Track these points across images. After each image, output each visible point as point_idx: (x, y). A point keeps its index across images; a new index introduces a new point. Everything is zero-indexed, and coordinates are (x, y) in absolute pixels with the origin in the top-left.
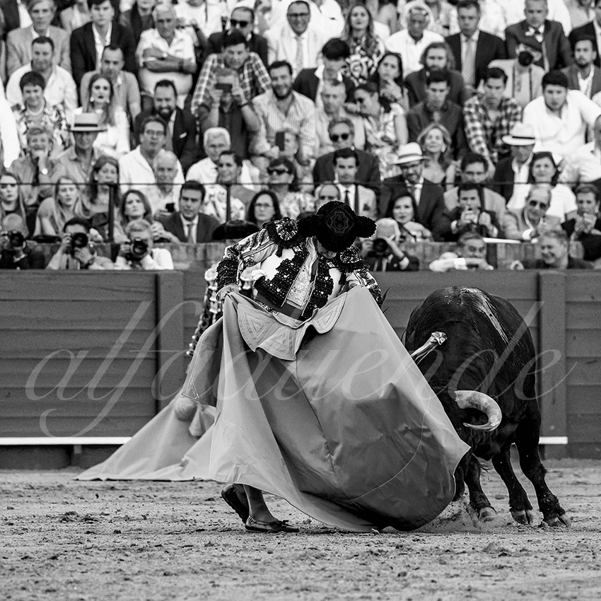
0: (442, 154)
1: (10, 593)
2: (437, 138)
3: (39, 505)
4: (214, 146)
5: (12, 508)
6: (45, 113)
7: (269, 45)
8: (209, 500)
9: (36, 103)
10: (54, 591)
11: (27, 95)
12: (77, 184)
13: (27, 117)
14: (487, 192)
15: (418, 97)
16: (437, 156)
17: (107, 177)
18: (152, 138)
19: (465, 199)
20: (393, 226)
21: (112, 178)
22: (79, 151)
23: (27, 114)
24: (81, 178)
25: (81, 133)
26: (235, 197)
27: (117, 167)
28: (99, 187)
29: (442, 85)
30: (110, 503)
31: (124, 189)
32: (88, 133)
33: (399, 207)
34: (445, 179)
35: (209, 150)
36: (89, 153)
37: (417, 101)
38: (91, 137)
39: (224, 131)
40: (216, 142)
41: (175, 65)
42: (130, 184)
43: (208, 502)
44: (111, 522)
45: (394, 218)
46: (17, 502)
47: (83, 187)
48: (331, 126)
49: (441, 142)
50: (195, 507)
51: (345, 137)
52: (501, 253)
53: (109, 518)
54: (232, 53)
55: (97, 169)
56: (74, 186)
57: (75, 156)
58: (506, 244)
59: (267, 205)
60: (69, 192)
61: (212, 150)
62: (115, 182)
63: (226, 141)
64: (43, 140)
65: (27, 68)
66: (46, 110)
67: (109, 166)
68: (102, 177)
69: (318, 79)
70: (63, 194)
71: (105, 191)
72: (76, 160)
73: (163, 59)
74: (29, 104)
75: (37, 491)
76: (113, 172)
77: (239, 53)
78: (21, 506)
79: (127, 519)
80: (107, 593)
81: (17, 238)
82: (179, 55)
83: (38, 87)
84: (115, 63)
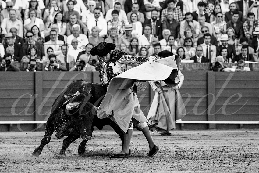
0: (233, 36)
1: (103, 167)
2: (231, 32)
3: (114, 141)
4: (166, 35)
5: (106, 142)
6: (118, 23)
7: (183, 3)
8: (165, 140)
9: (116, 19)
10: (116, 167)
11: (114, 17)
12: (126, 45)
13: (112, 24)
14: (249, 48)
15: (229, 19)
16: (231, 37)
17: (135, 43)
18: (147, 31)
19: (243, 51)
20: (222, 58)
21: (136, 43)
22: (127, 35)
23: (113, 23)
24: (128, 43)
25: (128, 31)
26: (174, 49)
27: (138, 40)
28: (133, 46)
29: (237, 15)
30: (135, 141)
31: (140, 47)
32: (130, 30)
33: (223, 52)
34: (234, 44)
35: (164, 36)
36: (130, 36)
37: (228, 20)
38: (131, 31)
39: (169, 31)
40: (166, 34)
41: (154, 8)
42: (142, 45)
43: (164, 141)
44: (135, 146)
45: (221, 55)
46: (108, 140)
47: (128, 46)
48: (202, 28)
49: (232, 33)
50: (160, 142)
51: (206, 31)
52: (254, 66)
53: (134, 145)
54: (170, 5)
55: (131, 41)
56: (125, 46)
57: (126, 37)
58: (255, 64)
59: (182, 51)
60: (123, 47)
61: (165, 36)
62: (137, 44)
63: (169, 33)
64: (115, 32)
65: (113, 9)
66: (119, 22)
67: (134, 40)
68: (133, 43)
69: (197, 14)
70: (121, 48)
71: (134, 47)
72: (127, 38)
73: (150, 7)
74: (114, 20)
75: (114, 137)
76: (136, 42)
77: (172, 5)
78: (109, 141)
79: (140, 145)
80: (132, 168)
81: (94, 61)
82: (155, 6)
83: (117, 15)
84: (137, 8)
